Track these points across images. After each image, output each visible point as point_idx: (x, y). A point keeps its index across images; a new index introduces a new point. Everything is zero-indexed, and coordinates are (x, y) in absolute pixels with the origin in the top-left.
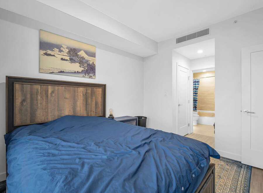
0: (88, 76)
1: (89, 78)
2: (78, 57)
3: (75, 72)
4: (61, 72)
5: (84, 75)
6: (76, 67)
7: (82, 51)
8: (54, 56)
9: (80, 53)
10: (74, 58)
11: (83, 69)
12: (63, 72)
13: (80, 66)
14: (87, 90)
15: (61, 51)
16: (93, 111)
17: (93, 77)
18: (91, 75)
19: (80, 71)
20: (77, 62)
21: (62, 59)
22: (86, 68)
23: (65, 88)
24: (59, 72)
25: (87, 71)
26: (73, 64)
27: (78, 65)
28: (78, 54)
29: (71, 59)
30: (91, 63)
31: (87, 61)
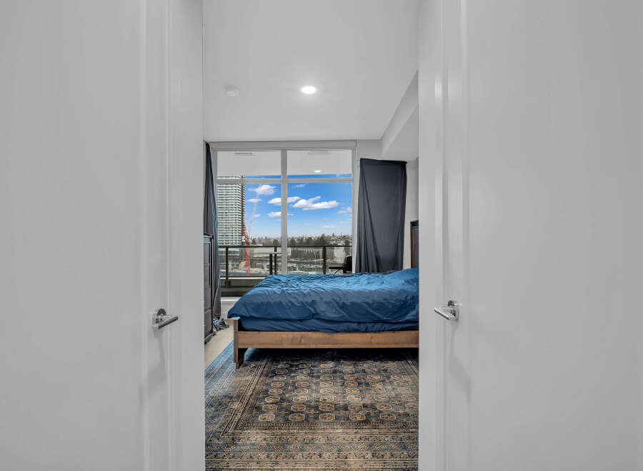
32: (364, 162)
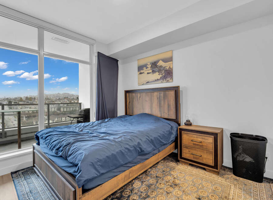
0: (165, 81)
1: (167, 82)
2: (157, 68)
3: (156, 80)
4: (147, 82)
5: (162, 81)
6: (157, 76)
7: (161, 61)
8: (144, 73)
9: (158, 63)
10: (154, 69)
11: (161, 76)
12: (149, 82)
13: (159, 74)
14: (160, 94)
15: (147, 68)
16: (166, 113)
17: (170, 81)
18: (168, 79)
19: (159, 78)
20: (157, 72)
21: (148, 73)
22: (164, 74)
23: (146, 94)
24: (147, 83)
25: (164, 76)
26: (154, 74)
27: (157, 73)
28: (157, 64)
29: (153, 71)
30: (168, 68)
31: (165, 68)
32: (100, 55)
